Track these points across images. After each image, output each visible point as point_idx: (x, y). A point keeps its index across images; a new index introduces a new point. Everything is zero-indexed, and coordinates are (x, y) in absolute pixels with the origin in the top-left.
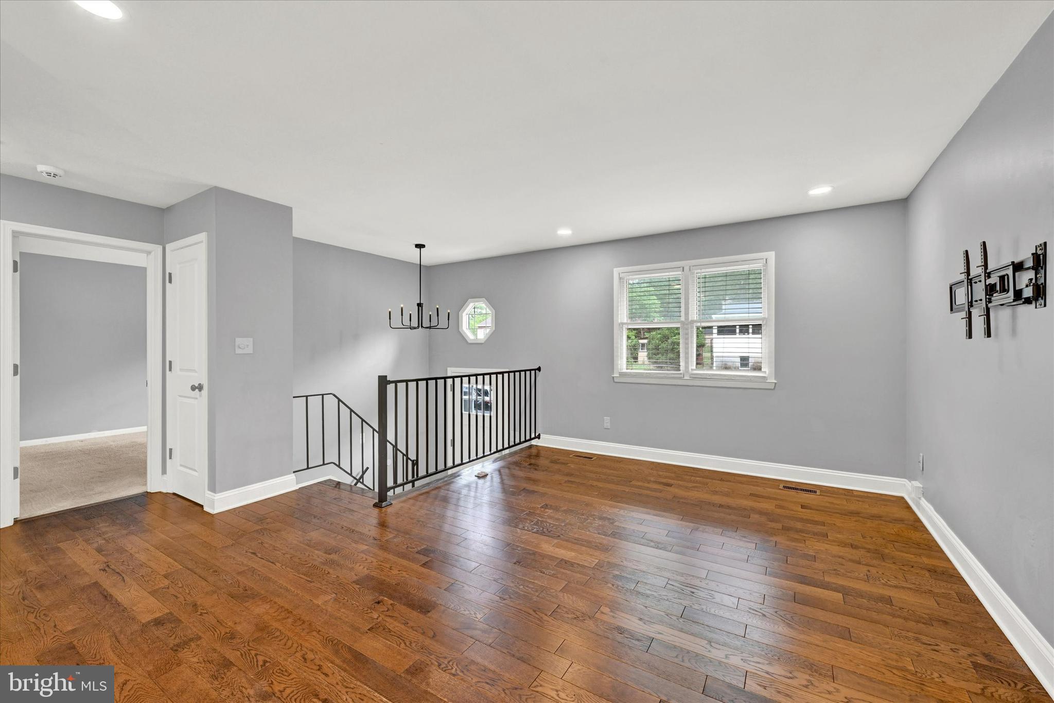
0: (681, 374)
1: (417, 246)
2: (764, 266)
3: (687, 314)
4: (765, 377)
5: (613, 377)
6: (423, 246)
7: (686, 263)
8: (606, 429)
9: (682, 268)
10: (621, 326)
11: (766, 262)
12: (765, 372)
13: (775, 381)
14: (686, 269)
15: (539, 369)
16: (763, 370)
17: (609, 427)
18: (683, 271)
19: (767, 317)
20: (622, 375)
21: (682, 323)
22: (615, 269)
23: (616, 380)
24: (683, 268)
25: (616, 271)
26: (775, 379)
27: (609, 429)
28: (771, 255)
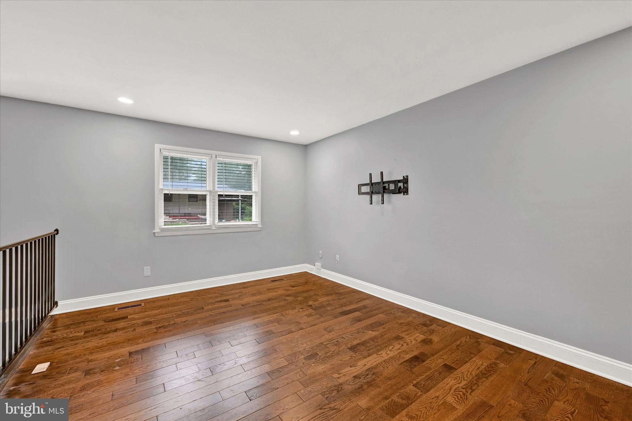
0: (207, 226)
2: (254, 163)
4: (257, 224)
5: (154, 233)
7: (214, 153)
8: (145, 277)
9: (210, 155)
10: (161, 191)
11: (257, 161)
12: (255, 222)
14: (214, 156)
16: (252, 221)
17: (149, 275)
18: (211, 157)
19: (257, 191)
20: (163, 230)
21: (210, 191)
22: (156, 145)
23: (156, 235)
24: (212, 155)
25: (157, 147)
26: (261, 225)
27: (149, 276)
28: (259, 158)
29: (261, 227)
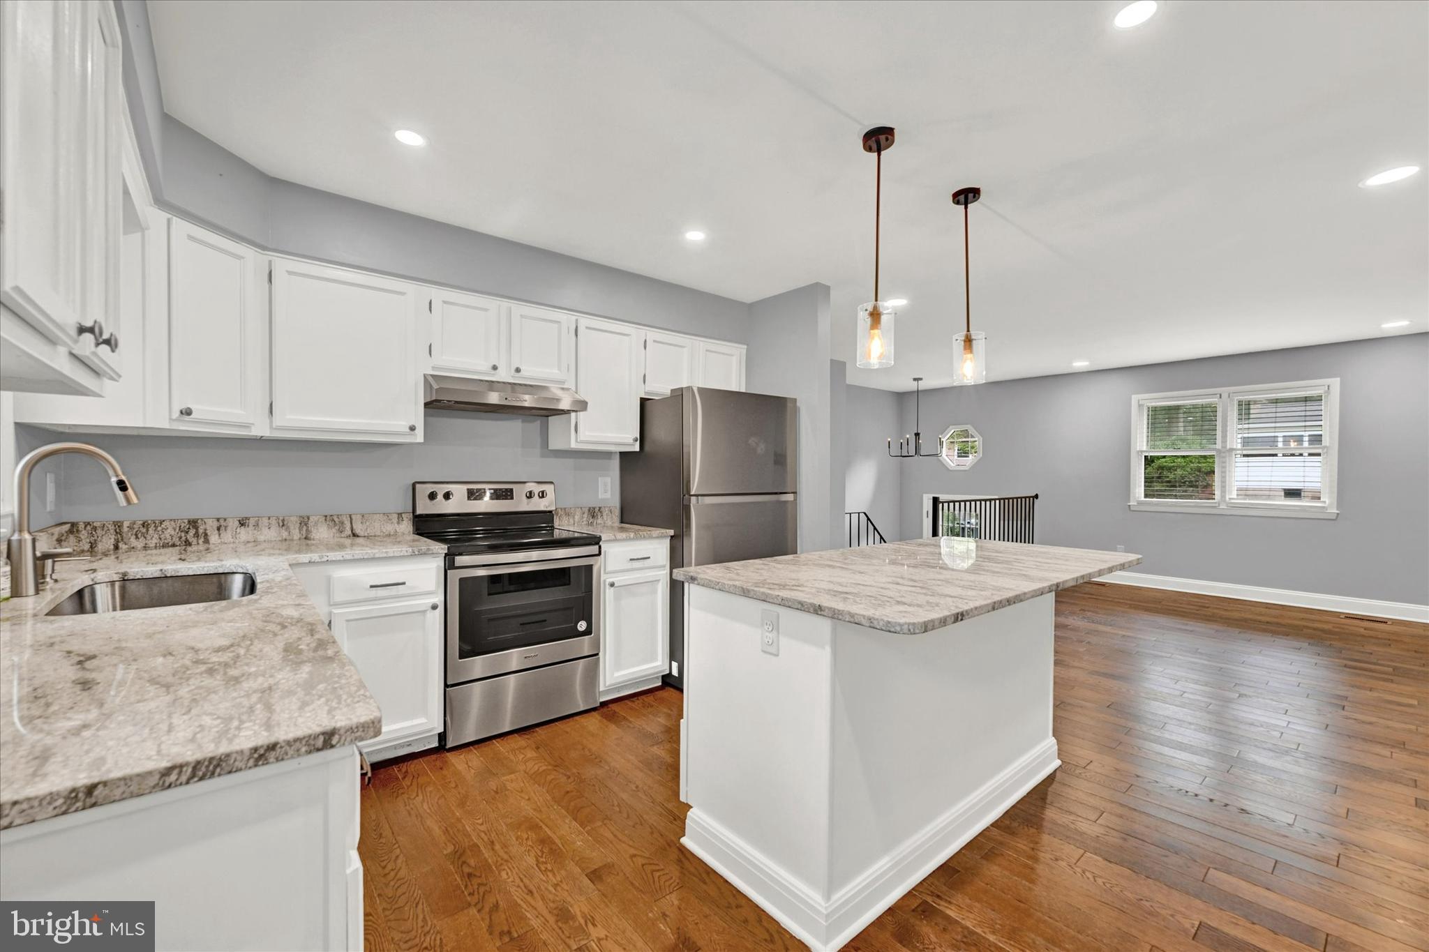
0: (1216, 503)
1: (915, 379)
2: (1325, 392)
3: (1224, 441)
4: (1324, 507)
5: (1129, 506)
6: (921, 379)
7: (1224, 390)
9: (1219, 395)
10: (1138, 453)
11: (1328, 389)
12: (1325, 502)
13: (1337, 512)
14: (1225, 396)
15: (1036, 496)
16: (1322, 500)
18: (1221, 397)
19: (1328, 445)
20: (1140, 503)
21: (1218, 451)
22: (1133, 396)
23: (1132, 509)
24: (1221, 395)
25: (1135, 398)
26: (1337, 509)
28: (1335, 383)
29: (1338, 514)
